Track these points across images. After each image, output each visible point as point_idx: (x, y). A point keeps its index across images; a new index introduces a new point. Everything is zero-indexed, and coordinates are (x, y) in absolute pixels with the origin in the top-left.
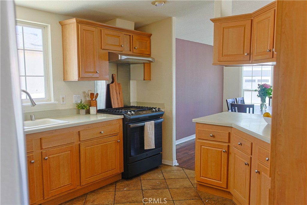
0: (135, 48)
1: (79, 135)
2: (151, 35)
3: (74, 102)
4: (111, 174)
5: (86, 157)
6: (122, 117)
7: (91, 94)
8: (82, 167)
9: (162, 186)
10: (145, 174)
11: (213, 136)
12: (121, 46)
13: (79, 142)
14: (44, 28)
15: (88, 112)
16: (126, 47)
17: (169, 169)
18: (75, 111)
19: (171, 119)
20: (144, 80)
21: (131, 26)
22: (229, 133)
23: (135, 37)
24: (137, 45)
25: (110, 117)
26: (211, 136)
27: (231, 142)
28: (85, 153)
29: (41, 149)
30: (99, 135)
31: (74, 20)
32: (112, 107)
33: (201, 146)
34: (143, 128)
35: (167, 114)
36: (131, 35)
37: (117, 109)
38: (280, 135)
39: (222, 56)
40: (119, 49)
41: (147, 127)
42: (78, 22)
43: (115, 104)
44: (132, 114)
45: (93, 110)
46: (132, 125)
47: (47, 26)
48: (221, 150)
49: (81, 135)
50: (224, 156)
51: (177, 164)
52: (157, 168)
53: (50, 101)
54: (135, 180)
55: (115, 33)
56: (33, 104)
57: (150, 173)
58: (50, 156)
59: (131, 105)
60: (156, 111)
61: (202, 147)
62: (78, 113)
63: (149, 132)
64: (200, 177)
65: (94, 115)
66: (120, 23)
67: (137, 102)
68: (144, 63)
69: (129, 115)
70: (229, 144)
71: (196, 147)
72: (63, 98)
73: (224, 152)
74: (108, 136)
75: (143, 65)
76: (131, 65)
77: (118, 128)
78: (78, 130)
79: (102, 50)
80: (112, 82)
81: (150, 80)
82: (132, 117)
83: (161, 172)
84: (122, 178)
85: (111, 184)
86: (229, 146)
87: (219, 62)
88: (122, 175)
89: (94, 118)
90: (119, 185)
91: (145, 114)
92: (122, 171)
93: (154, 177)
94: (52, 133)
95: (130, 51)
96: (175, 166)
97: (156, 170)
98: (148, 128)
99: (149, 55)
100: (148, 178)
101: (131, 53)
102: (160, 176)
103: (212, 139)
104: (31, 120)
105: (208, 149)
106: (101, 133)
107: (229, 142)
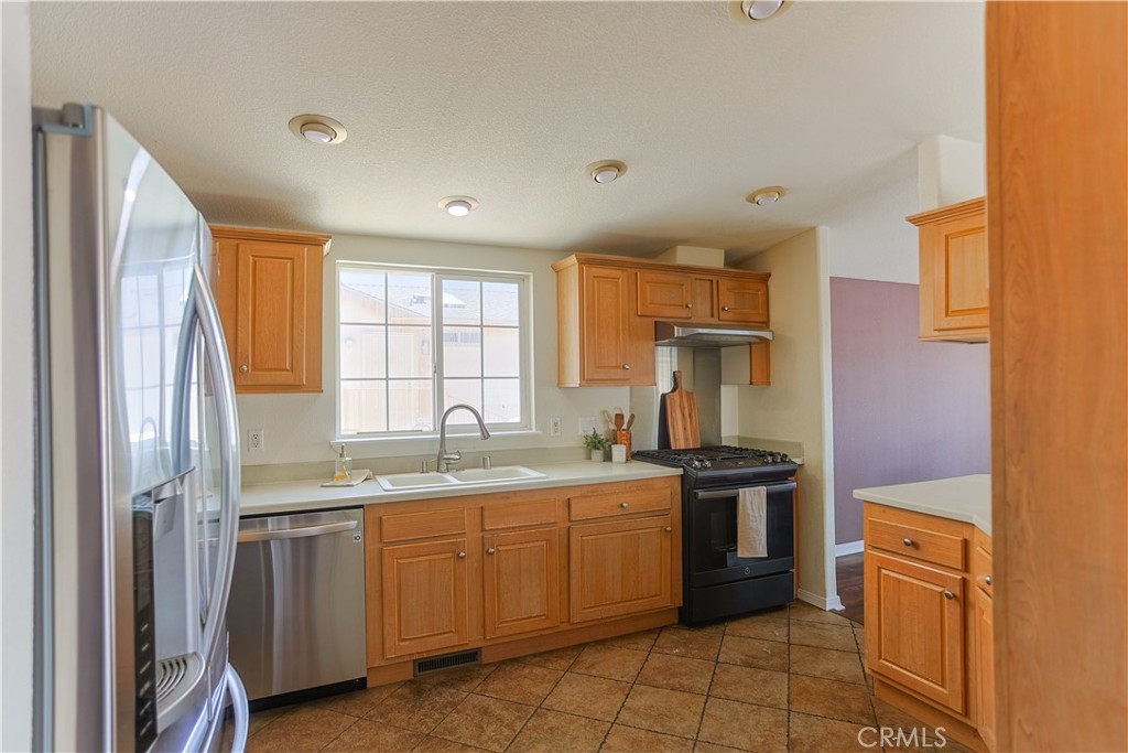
0: (723, 309)
1: (569, 506)
2: (770, 275)
3: (581, 432)
4: (648, 607)
5: (583, 558)
6: (680, 471)
7: (617, 415)
8: (573, 581)
9: (776, 661)
10: (744, 621)
11: (914, 545)
12: (687, 306)
13: (569, 524)
14: (521, 280)
15: (608, 457)
16: (701, 309)
17: (811, 617)
18: (582, 453)
19: (818, 486)
20: (751, 384)
21: (714, 259)
22: (966, 544)
23: (725, 284)
24: (728, 300)
25: (651, 471)
26: (906, 543)
27: (972, 570)
28: (583, 550)
29: (483, 530)
30: (618, 512)
31: (573, 259)
32: (670, 448)
33: (879, 568)
34: (733, 502)
35: (809, 469)
36: (714, 279)
37: (679, 452)
38: (1020, 582)
39: (947, 314)
40: (682, 313)
41: (744, 500)
42: (582, 262)
43: (679, 441)
44: (706, 467)
45: (619, 452)
46: (701, 494)
47: (528, 276)
48: (940, 589)
49: (573, 506)
50: (952, 611)
51: (840, 607)
52: (779, 608)
53: (530, 429)
54: (709, 631)
55: (672, 278)
56: (485, 435)
57: (755, 619)
58: (500, 548)
59: (724, 444)
60: (774, 462)
61: (884, 571)
62: (589, 458)
63: (751, 513)
64: (880, 658)
65: (620, 463)
66: (684, 256)
67: (740, 438)
68: (750, 344)
69: (696, 468)
70: (967, 576)
71: (867, 570)
72: (556, 424)
73: (947, 595)
74: (643, 515)
75: (748, 347)
76: (723, 350)
77: (671, 499)
78: (565, 497)
79: (638, 318)
80: (674, 390)
81: (769, 383)
82: (701, 474)
83: (786, 621)
84: (680, 620)
85: (649, 631)
86: (964, 582)
87: (940, 330)
88: (680, 614)
89: (621, 469)
90: (666, 638)
91: (742, 467)
92: (679, 602)
93: (765, 633)
94: (508, 498)
95: (712, 316)
96: (833, 611)
97: (775, 615)
98: (749, 505)
99: (765, 325)
100: (744, 633)
101: (714, 321)
102: (780, 634)
103: (910, 551)
104: (484, 467)
105: (899, 580)
106: (622, 506)
107: (966, 567)
